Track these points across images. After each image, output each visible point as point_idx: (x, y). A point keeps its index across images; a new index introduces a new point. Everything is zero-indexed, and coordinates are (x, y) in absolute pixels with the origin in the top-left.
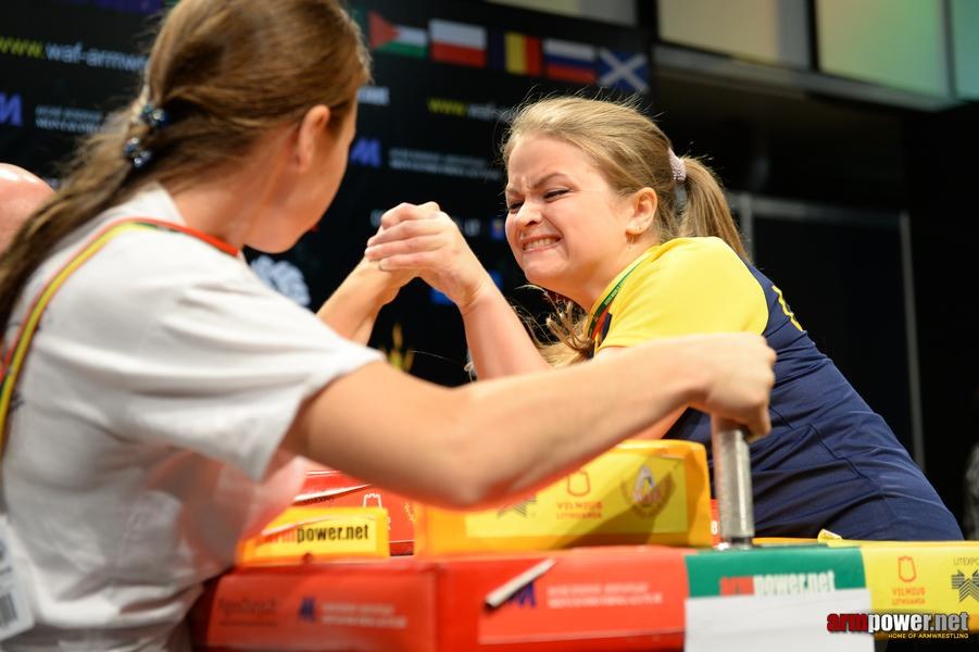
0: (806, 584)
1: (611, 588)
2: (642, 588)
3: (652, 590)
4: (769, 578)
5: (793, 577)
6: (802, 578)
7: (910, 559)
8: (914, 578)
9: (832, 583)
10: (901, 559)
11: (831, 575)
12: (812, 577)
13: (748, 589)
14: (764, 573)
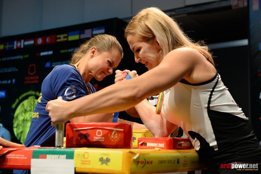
0: (59, 157)
1: (17, 155)
2: (23, 156)
3: (25, 156)
4: (50, 155)
5: (56, 156)
6: (58, 156)
7: (87, 153)
8: (88, 158)
9: (65, 157)
10: (85, 153)
11: (65, 155)
12: (61, 156)
13: (45, 158)
14: (49, 154)
